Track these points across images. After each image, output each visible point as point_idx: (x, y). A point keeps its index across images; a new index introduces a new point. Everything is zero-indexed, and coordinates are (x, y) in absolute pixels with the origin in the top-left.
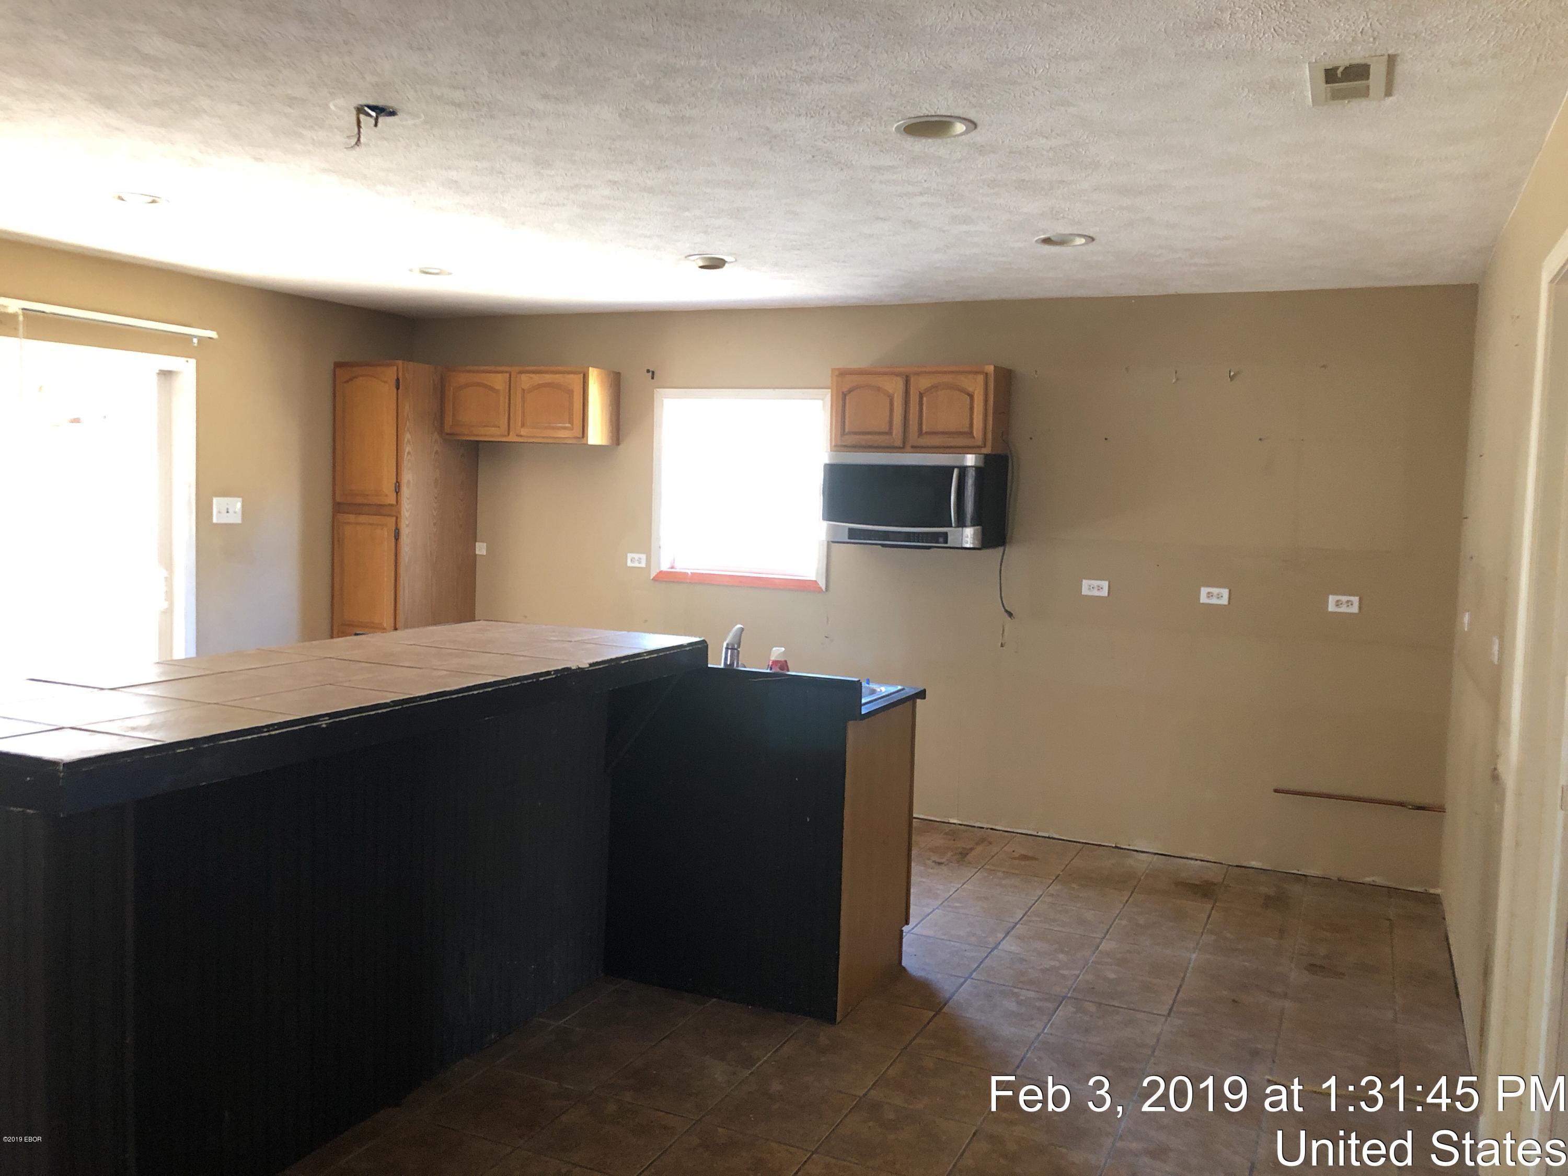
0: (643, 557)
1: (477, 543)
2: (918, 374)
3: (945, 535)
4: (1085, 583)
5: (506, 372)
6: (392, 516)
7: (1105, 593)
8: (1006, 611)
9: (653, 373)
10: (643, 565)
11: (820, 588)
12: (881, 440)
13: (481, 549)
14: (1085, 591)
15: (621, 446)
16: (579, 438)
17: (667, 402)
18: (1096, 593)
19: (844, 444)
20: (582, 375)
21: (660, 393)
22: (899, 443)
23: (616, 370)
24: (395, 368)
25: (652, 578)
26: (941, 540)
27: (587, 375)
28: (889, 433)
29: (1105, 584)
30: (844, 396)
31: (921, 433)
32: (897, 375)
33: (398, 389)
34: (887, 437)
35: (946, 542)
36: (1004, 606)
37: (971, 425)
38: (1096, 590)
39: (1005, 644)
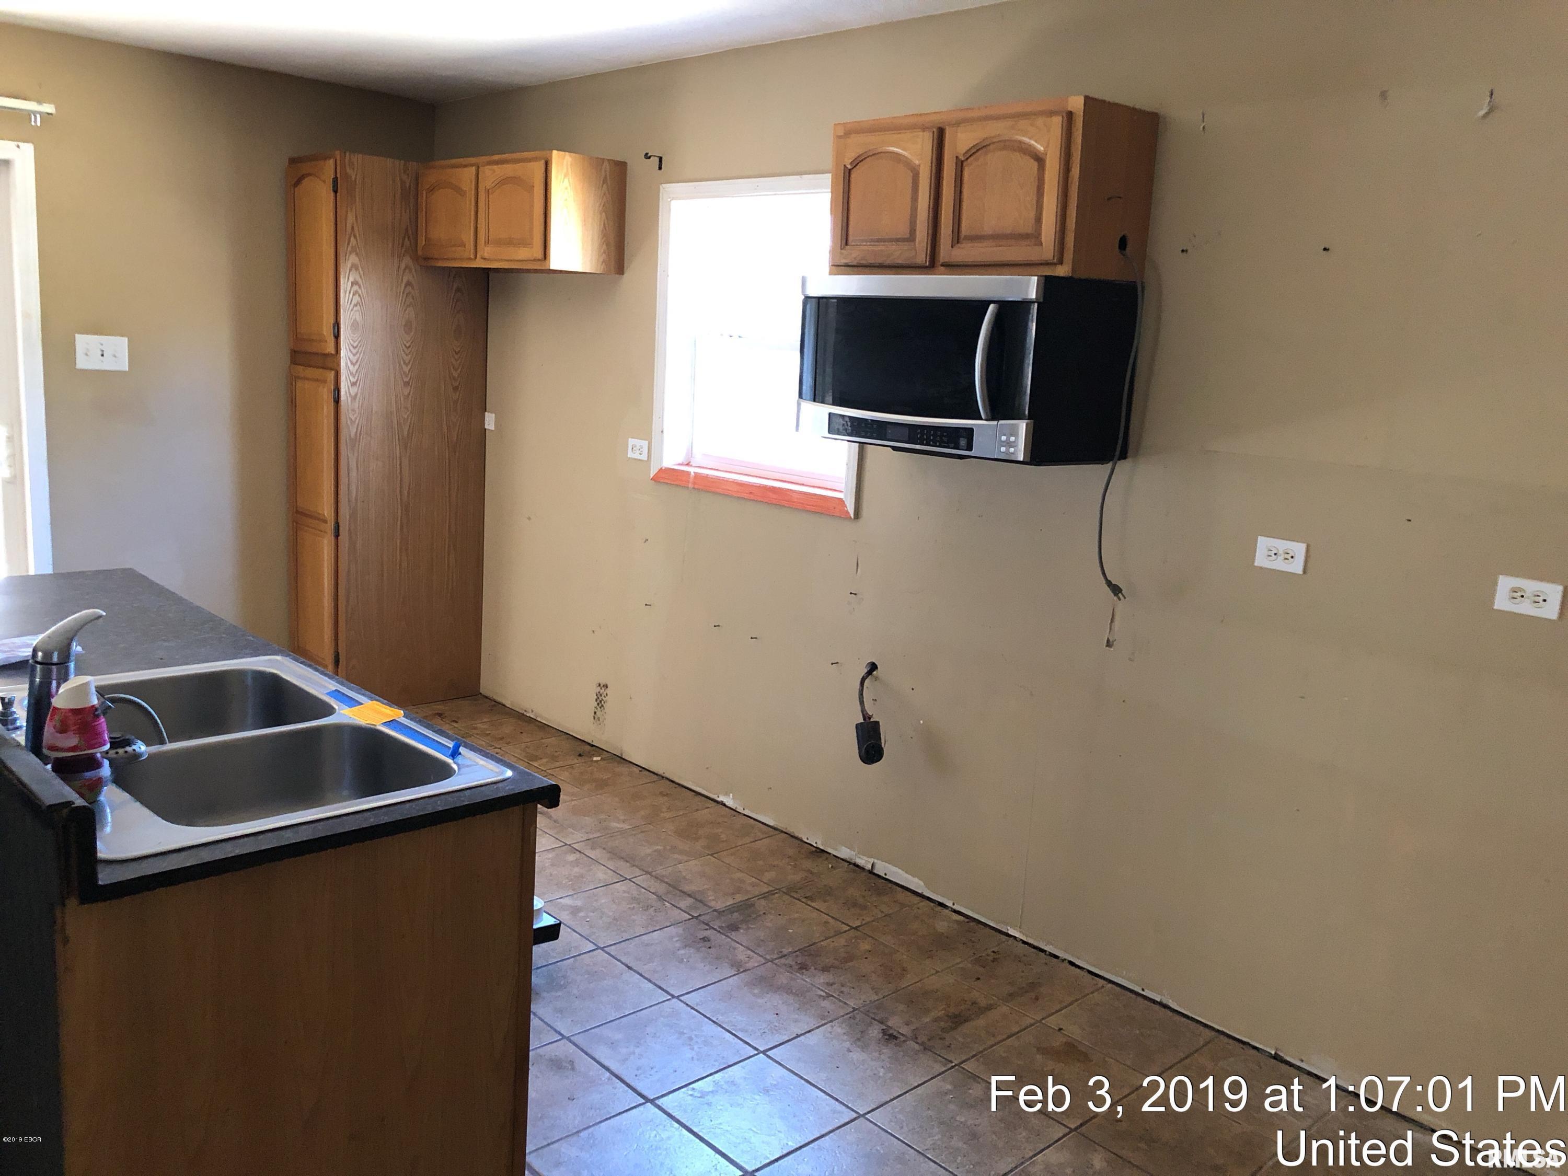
0: (645, 444)
1: (486, 413)
2: (958, 124)
3: (969, 433)
4: (1263, 543)
5: (472, 165)
6: (332, 369)
7: (1296, 567)
8: (1109, 583)
9: (661, 159)
10: (644, 457)
11: (848, 512)
12: (898, 253)
13: (490, 422)
14: (1261, 560)
15: (626, 275)
16: (539, 260)
17: (675, 205)
18: (1279, 565)
19: (843, 261)
20: (543, 162)
21: (668, 189)
22: (922, 258)
23: (619, 158)
24: (332, 162)
25: (652, 476)
26: (963, 442)
27: (549, 163)
28: (911, 238)
29: (1299, 549)
30: (848, 173)
31: (957, 238)
32: (924, 129)
33: (336, 192)
34: (905, 246)
35: (970, 447)
36: (1104, 574)
37: (1039, 220)
38: (1281, 558)
39: (1113, 642)
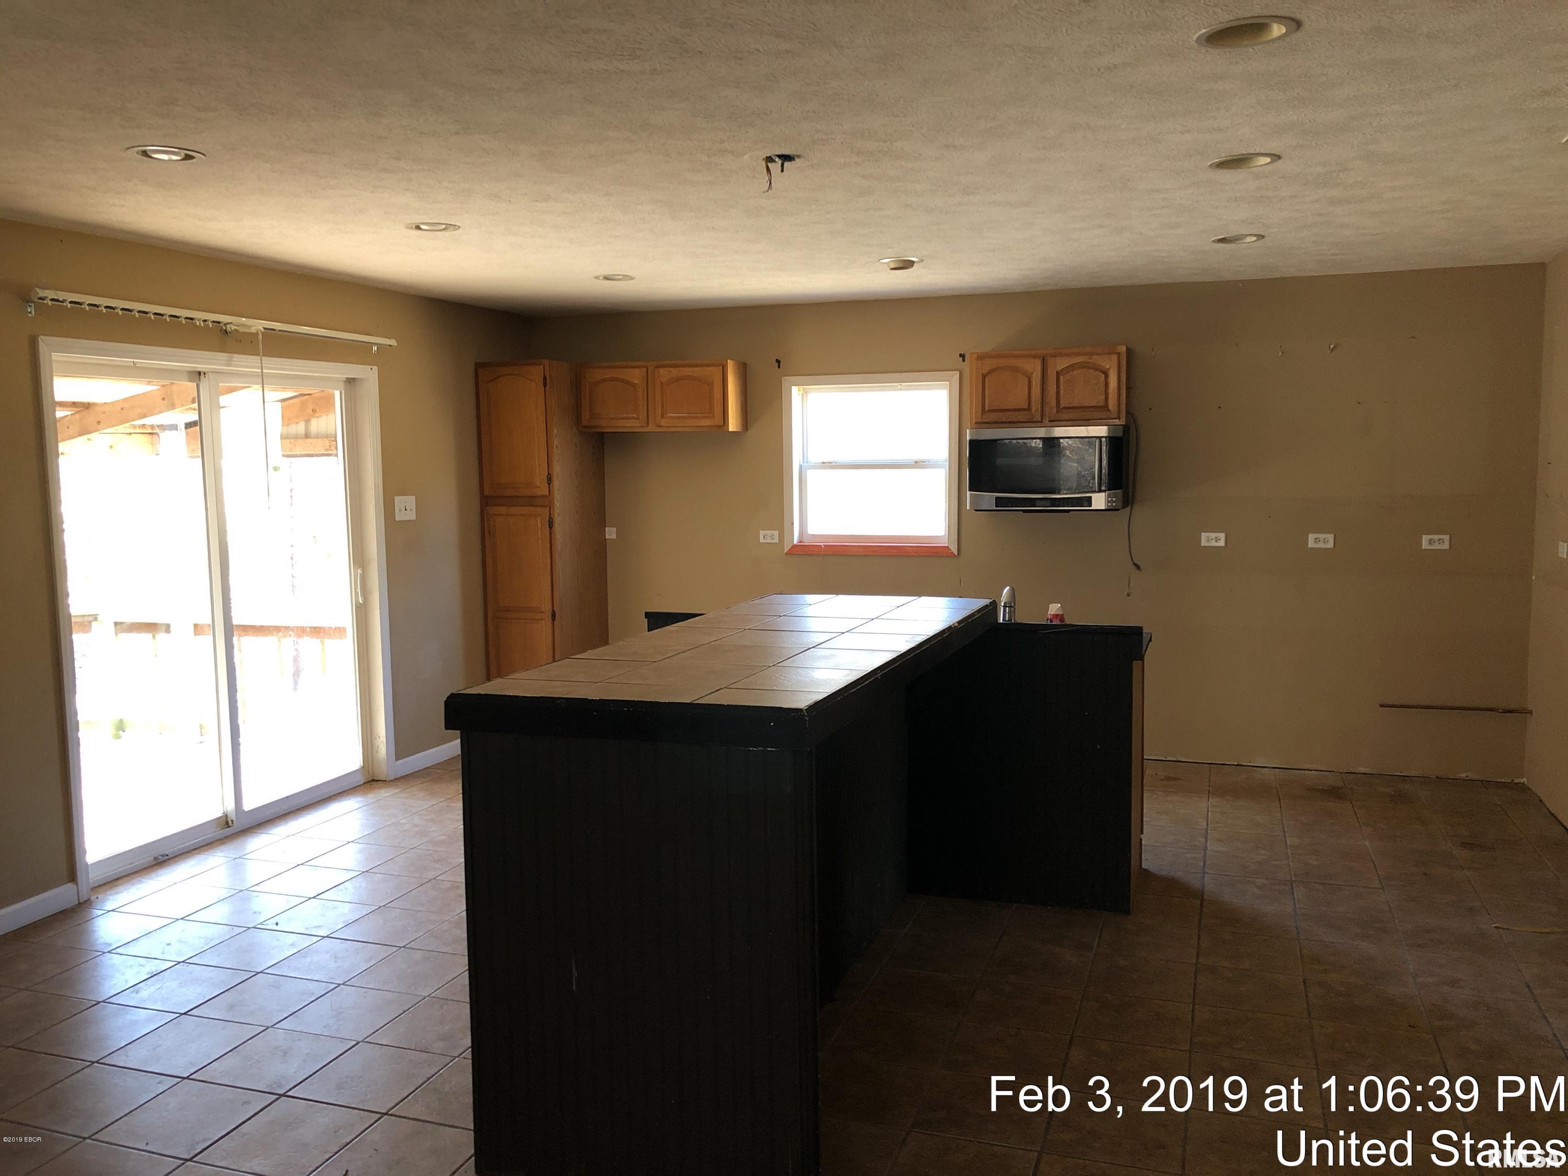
0: (776, 533)
1: (606, 528)
2: (1054, 356)
3: (1089, 499)
4: (1204, 535)
5: (643, 367)
6: (546, 506)
7: (1222, 543)
8: (1135, 564)
9: (779, 361)
10: (776, 540)
11: (953, 553)
12: (1020, 416)
13: (611, 533)
14: (1204, 543)
15: (748, 432)
16: (719, 426)
17: (795, 390)
18: (1214, 544)
19: (984, 421)
20: (721, 367)
21: (786, 380)
22: (1037, 418)
23: (743, 361)
24: (542, 367)
25: (785, 552)
26: (1086, 503)
27: (726, 367)
28: (1029, 409)
29: (1222, 536)
30: (984, 377)
31: (1058, 408)
32: (1035, 356)
33: (545, 386)
34: (1023, 413)
35: (1090, 505)
36: (1132, 560)
37: (1107, 399)
38: (1214, 541)
39: (1131, 593)
